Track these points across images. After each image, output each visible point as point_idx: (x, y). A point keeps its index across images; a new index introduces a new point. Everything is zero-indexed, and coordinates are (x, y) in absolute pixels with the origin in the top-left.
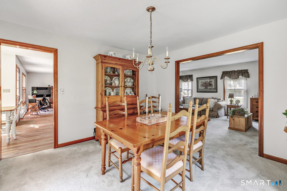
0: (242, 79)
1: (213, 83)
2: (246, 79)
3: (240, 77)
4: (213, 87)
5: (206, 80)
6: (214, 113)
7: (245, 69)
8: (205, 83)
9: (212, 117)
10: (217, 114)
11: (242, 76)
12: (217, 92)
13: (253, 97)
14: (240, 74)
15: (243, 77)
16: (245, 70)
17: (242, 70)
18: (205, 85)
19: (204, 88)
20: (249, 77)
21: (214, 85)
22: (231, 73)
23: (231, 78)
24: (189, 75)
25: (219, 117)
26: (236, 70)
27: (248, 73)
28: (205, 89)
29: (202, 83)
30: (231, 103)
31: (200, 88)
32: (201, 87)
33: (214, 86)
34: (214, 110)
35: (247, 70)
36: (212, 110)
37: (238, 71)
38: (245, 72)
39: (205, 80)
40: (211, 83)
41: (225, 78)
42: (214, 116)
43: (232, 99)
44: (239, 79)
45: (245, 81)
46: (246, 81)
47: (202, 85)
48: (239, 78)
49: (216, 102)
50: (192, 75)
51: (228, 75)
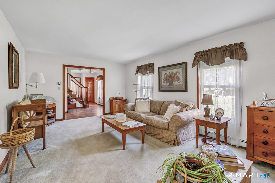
0: (230, 64)
1: (181, 76)
2: (240, 64)
3: (227, 59)
4: (180, 81)
5: (171, 71)
6: (170, 136)
7: (238, 42)
8: (170, 75)
9: (167, 142)
10: (175, 138)
11: (231, 58)
12: (186, 91)
13: (254, 103)
14: (227, 55)
15: (234, 61)
16: (236, 44)
17: (231, 45)
18: (170, 79)
19: (168, 84)
20: (246, 59)
21: (181, 78)
22: (209, 53)
23: (210, 64)
24: (149, 64)
25: (179, 144)
26: (219, 46)
27: (244, 50)
28: (169, 87)
29: (166, 76)
30: (207, 115)
31: (163, 84)
32: (165, 83)
33: (182, 80)
34: (170, 127)
35: (242, 44)
36: (167, 127)
37: (222, 48)
38: (236, 49)
39: (169, 71)
40: (178, 75)
41: (199, 64)
42: (170, 140)
43: (209, 106)
44: (224, 66)
45: (237, 68)
46: (240, 69)
47: (166, 80)
48: (224, 62)
49: (178, 110)
50: (153, 64)
51: (204, 58)
